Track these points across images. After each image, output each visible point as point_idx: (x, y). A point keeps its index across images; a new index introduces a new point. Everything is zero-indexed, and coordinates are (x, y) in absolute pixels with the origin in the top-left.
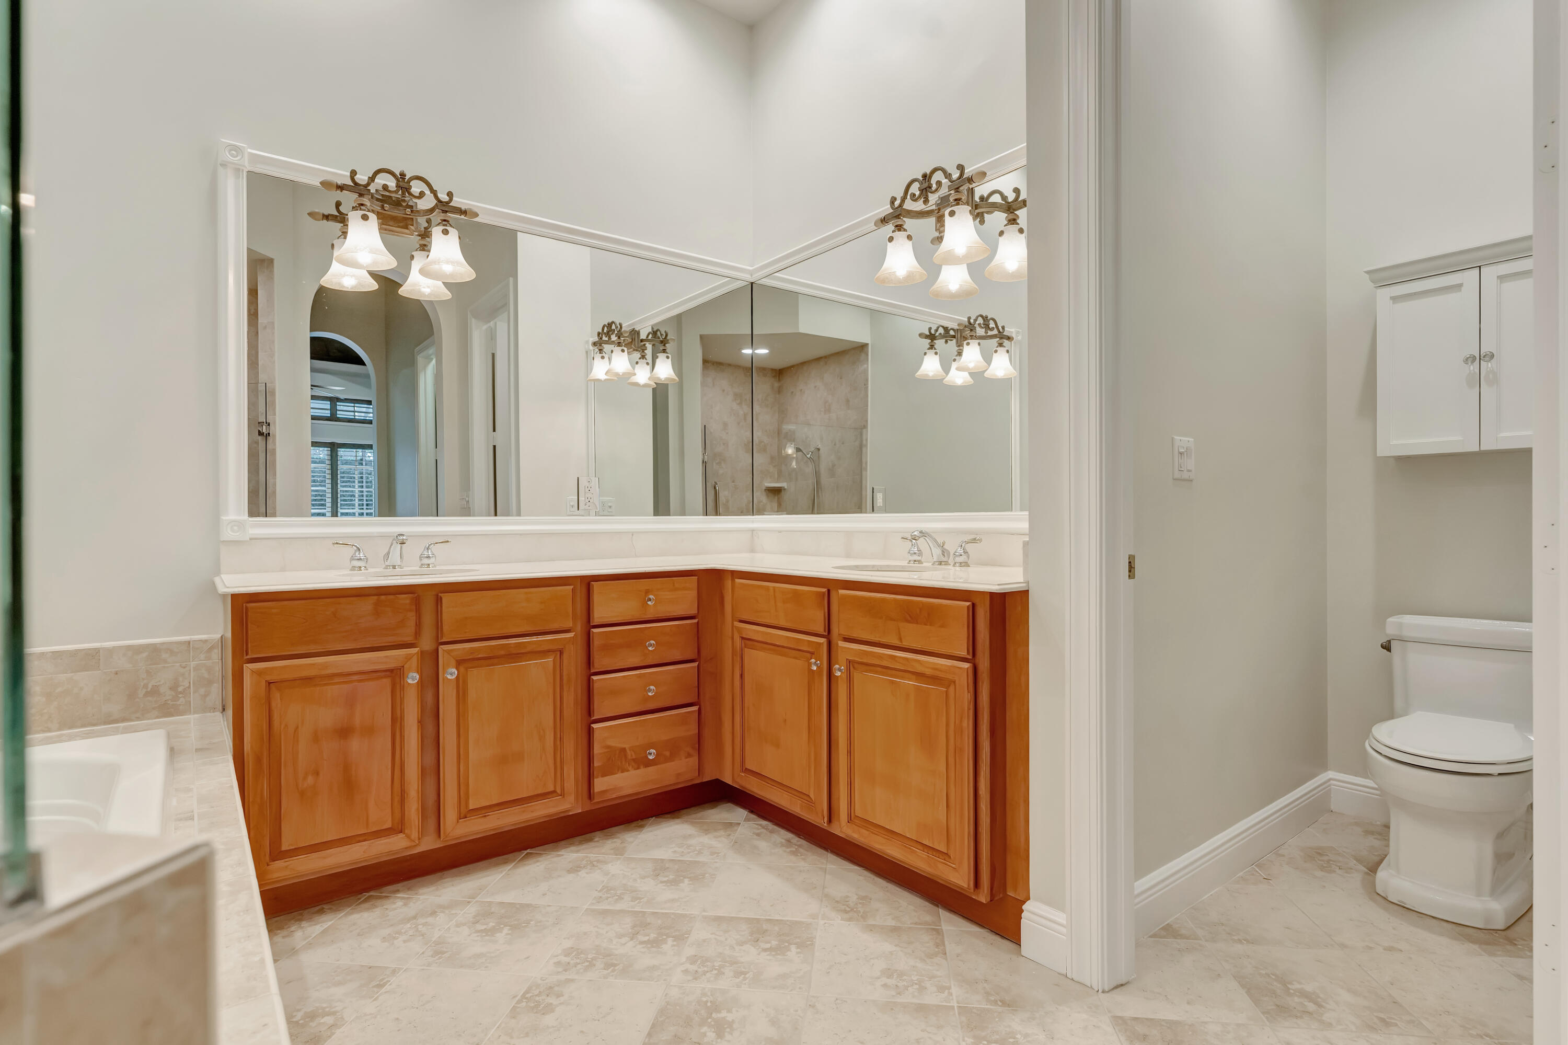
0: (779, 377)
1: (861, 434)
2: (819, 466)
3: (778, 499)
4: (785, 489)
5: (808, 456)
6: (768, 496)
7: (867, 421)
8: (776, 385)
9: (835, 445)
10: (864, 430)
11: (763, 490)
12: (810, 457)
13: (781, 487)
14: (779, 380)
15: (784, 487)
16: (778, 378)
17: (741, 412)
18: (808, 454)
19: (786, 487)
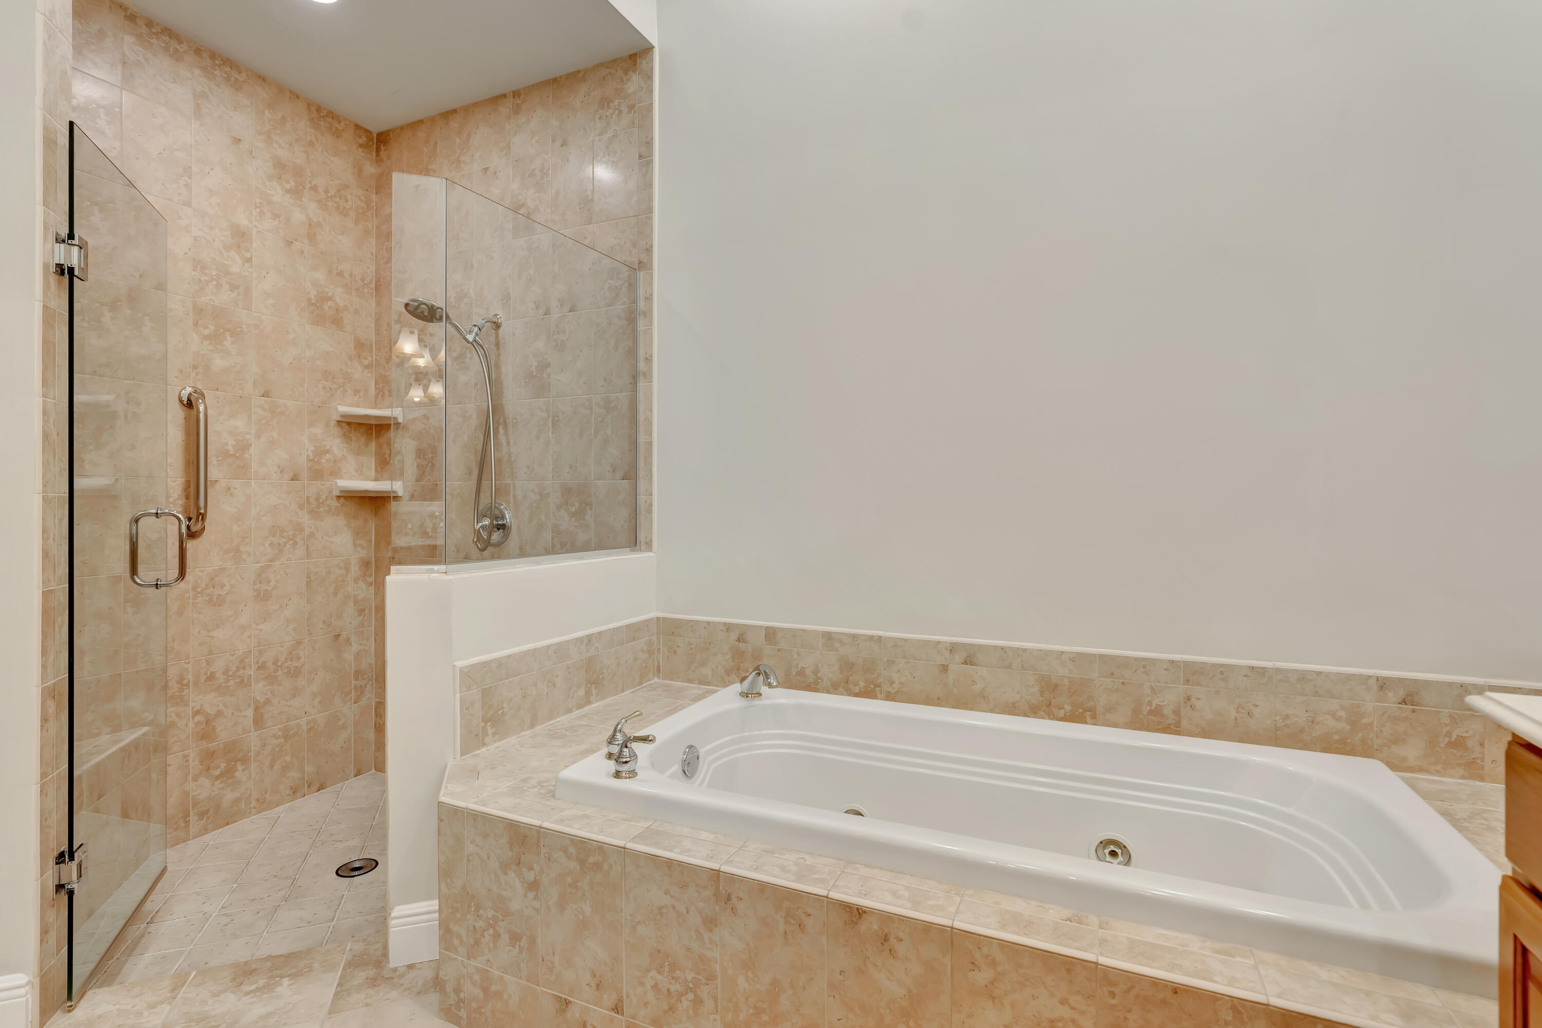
0: (378, 150)
1: (632, 286)
2: (497, 366)
3: (379, 446)
4: (397, 424)
5: (470, 338)
6: (347, 438)
7: (649, 250)
8: (370, 169)
9: (547, 313)
10: (642, 275)
11: (333, 423)
12: (475, 340)
13: (389, 418)
14: (379, 161)
15: (395, 419)
16: (374, 154)
17: (298, 216)
18: (470, 332)
19: (400, 420)
